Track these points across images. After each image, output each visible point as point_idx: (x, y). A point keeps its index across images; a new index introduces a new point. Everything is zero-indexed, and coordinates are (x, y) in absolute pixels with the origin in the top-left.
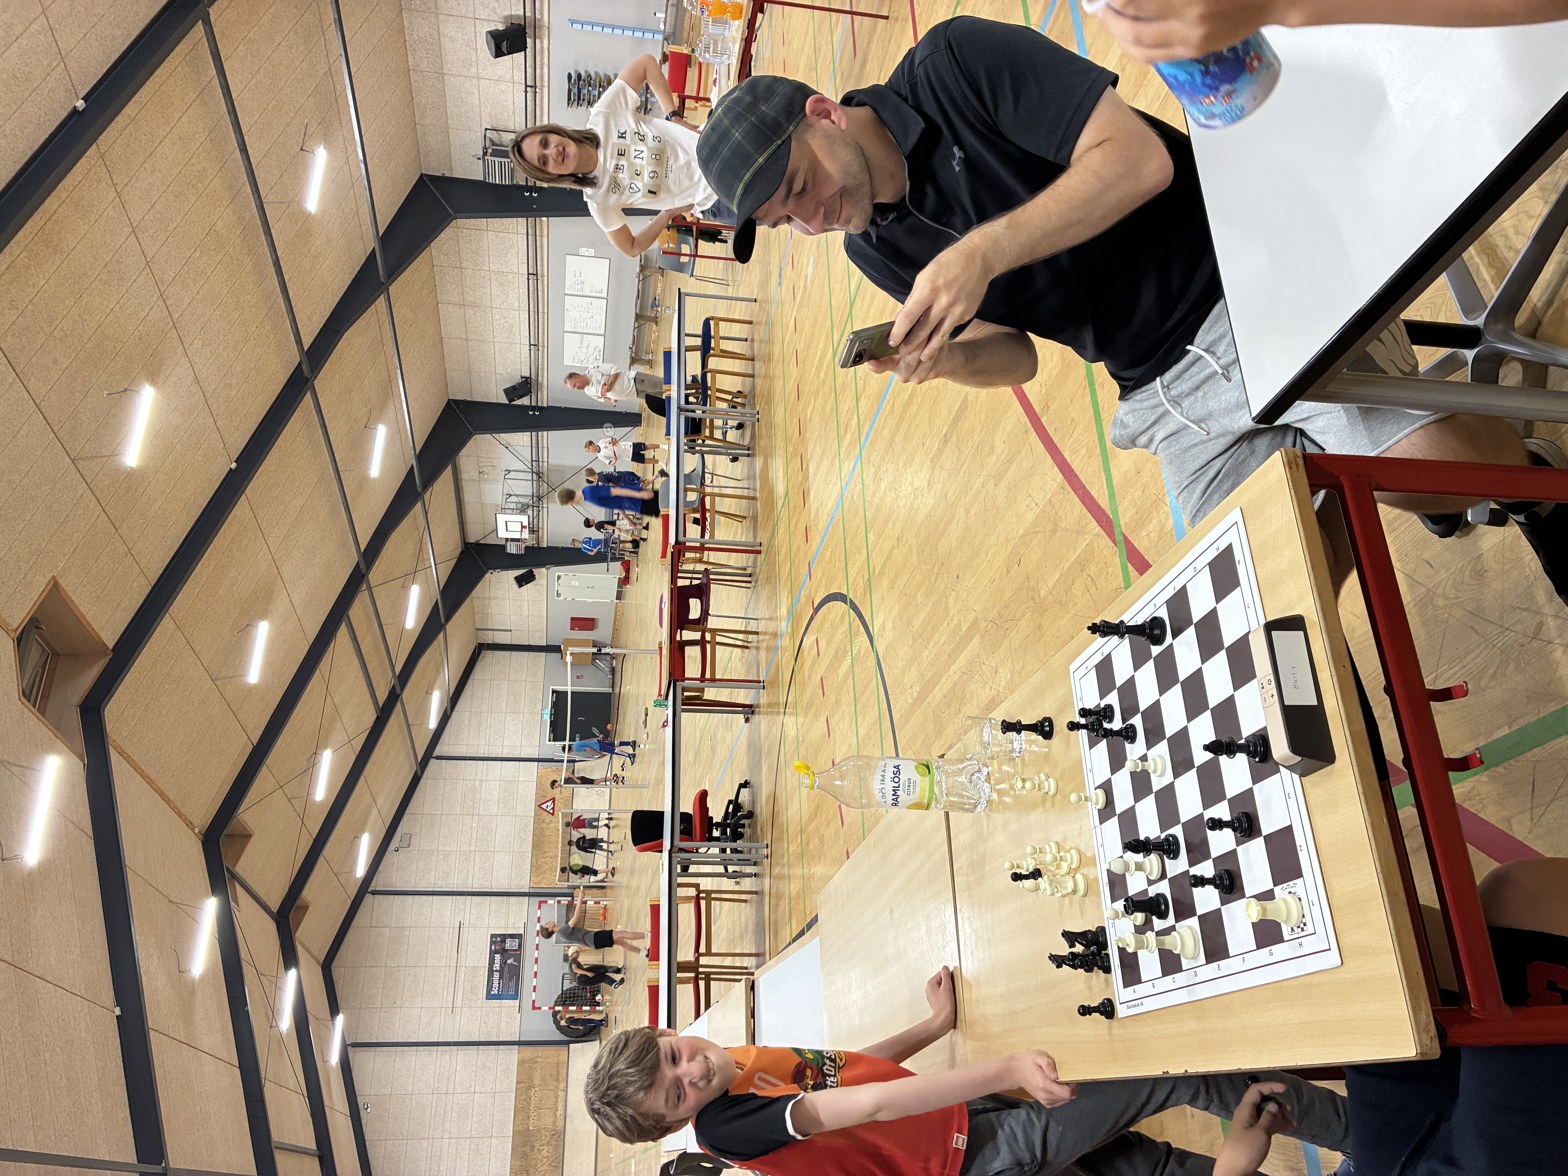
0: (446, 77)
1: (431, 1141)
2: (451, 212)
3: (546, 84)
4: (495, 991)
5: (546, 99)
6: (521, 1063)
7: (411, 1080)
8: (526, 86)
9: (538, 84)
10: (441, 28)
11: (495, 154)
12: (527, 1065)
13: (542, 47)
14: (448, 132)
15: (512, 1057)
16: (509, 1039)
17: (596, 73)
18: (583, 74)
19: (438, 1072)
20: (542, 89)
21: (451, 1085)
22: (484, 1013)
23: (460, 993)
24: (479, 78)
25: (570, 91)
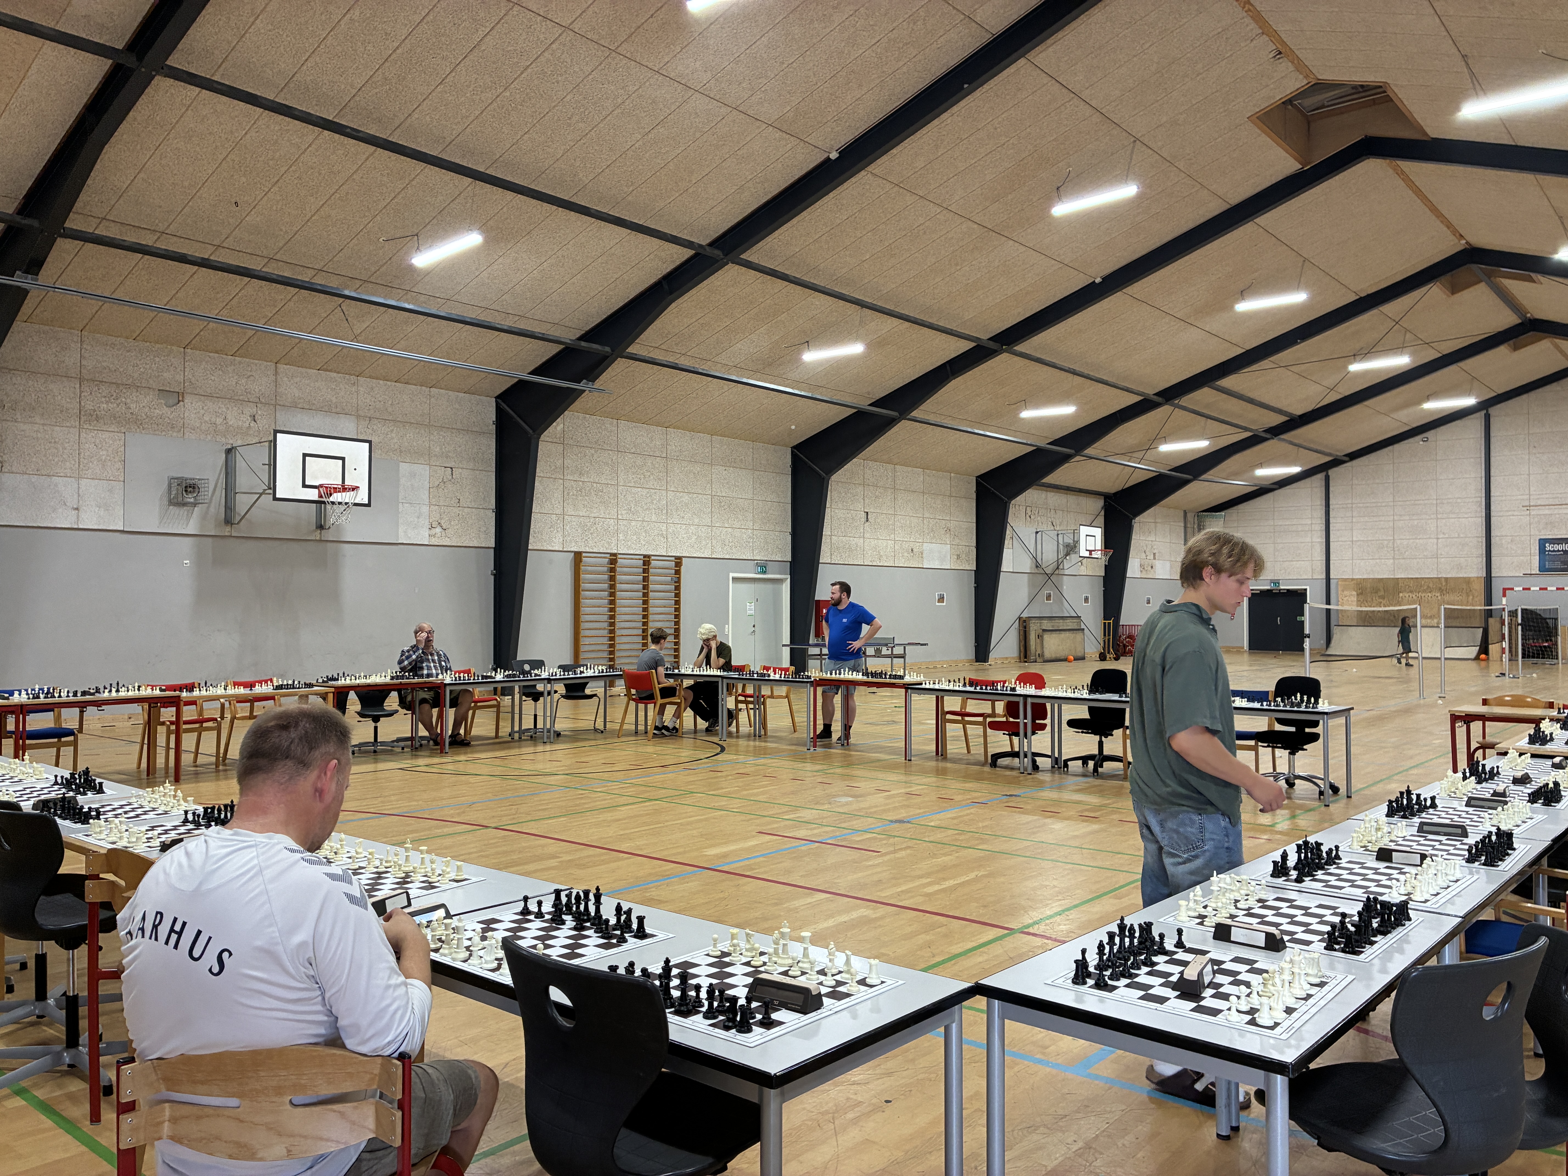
1: (1392, 504)
4: (1549, 547)
6: (1468, 581)
7: (1452, 476)
12: (1465, 587)
15: (1475, 570)
16: (1493, 566)
19: (1459, 500)
21: (1445, 516)
22: (1523, 539)
23: (1547, 512)
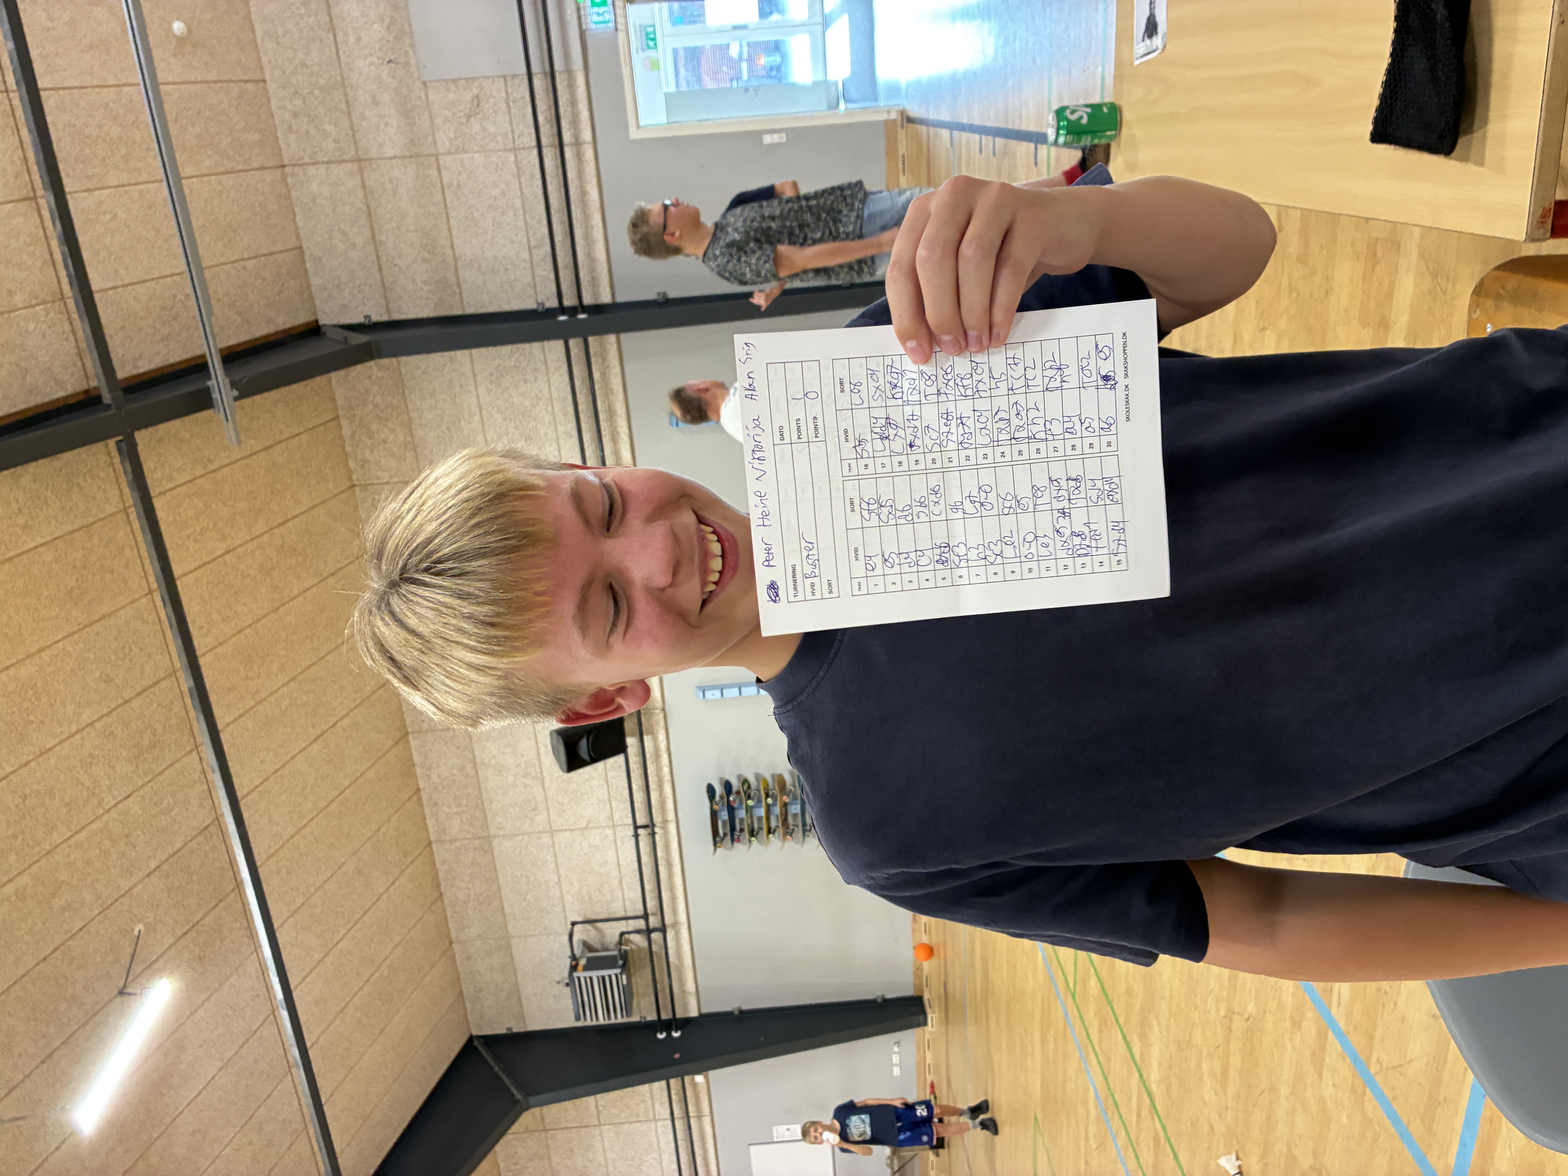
0: (495, 843)
2: (518, 1096)
3: (671, 816)
5: (674, 846)
8: (636, 828)
9: (657, 819)
10: (476, 753)
11: (594, 964)
13: (657, 749)
14: (509, 946)
17: (758, 777)
18: (735, 784)
20: (665, 828)
24: (552, 832)
25: (714, 815)
